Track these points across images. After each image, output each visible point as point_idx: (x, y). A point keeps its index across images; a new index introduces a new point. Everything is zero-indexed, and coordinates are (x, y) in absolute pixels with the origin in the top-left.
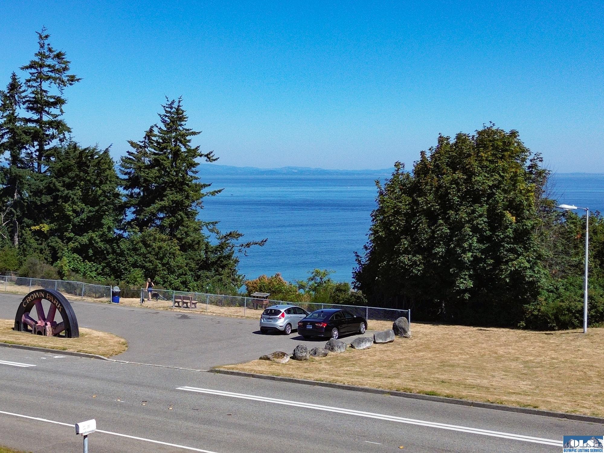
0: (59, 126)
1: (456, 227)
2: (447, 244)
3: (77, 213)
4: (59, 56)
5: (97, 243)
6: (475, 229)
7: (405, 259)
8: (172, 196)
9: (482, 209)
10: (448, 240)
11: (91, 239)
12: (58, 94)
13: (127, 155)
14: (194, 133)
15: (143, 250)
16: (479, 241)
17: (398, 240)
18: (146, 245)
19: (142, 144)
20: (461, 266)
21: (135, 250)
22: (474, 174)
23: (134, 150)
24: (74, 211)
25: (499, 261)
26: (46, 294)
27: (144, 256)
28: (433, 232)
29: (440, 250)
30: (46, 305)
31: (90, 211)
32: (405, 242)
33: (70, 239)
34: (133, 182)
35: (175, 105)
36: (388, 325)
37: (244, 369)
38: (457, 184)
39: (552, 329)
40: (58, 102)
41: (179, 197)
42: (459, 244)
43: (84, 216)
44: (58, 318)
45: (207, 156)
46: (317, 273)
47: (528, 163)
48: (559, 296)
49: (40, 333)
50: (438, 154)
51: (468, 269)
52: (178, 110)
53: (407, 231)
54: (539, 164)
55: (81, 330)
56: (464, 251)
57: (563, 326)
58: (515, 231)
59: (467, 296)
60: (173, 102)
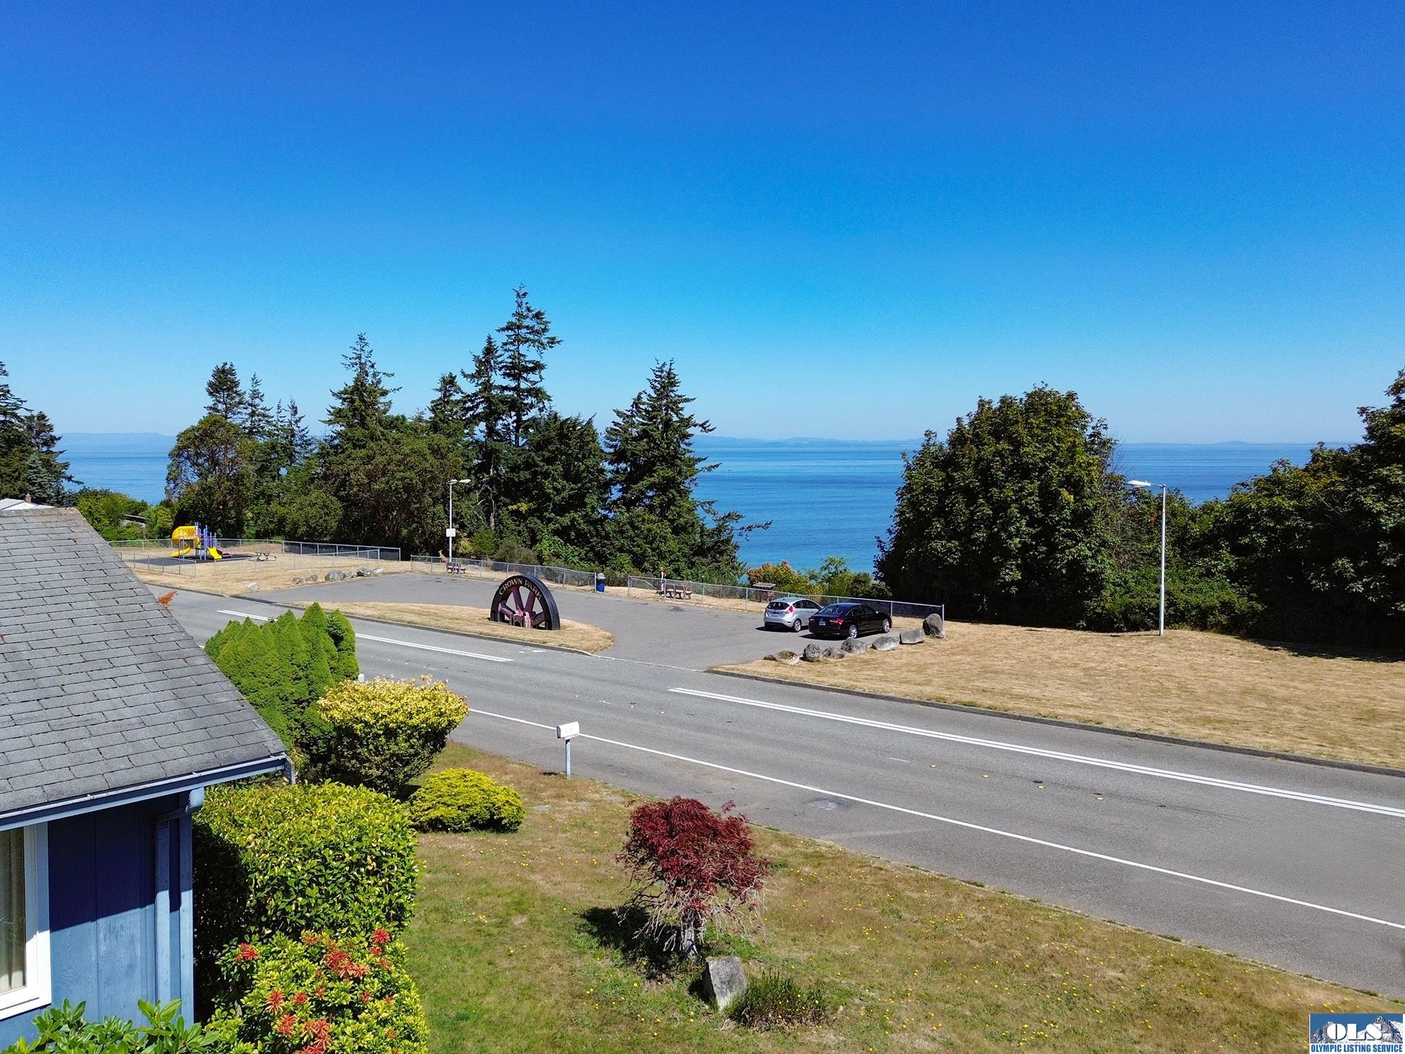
0: (538, 393)
1: (1001, 507)
2: (989, 528)
3: (558, 491)
4: (538, 316)
5: (580, 524)
6: (1024, 510)
7: (937, 545)
8: (662, 472)
9: (1032, 486)
10: (989, 522)
11: (573, 520)
12: (537, 359)
13: (612, 426)
14: (687, 400)
15: (631, 533)
16: (1028, 525)
17: (929, 523)
18: (634, 528)
19: (629, 413)
20: (1007, 554)
21: (622, 532)
22: (1022, 444)
23: (620, 420)
24: (555, 489)
25: (1053, 548)
26: (524, 581)
27: (631, 539)
28: (972, 513)
29: (981, 535)
30: (525, 593)
31: (572, 489)
32: (938, 525)
33: (550, 520)
34: (619, 456)
35: (666, 368)
36: (918, 623)
37: (746, 671)
38: (1002, 456)
39: (1120, 630)
40: (538, 367)
41: (670, 473)
42: (1004, 527)
43: (565, 494)
44: (538, 608)
45: (702, 425)
46: (832, 561)
47: (1089, 431)
48: (1128, 591)
49: (517, 624)
50: (976, 421)
51: (1015, 558)
52: (669, 374)
53: (940, 512)
54: (1103, 432)
55: (563, 621)
56: (1010, 537)
57: (1134, 627)
58: (1074, 512)
59: (1014, 590)
60: (664, 365)
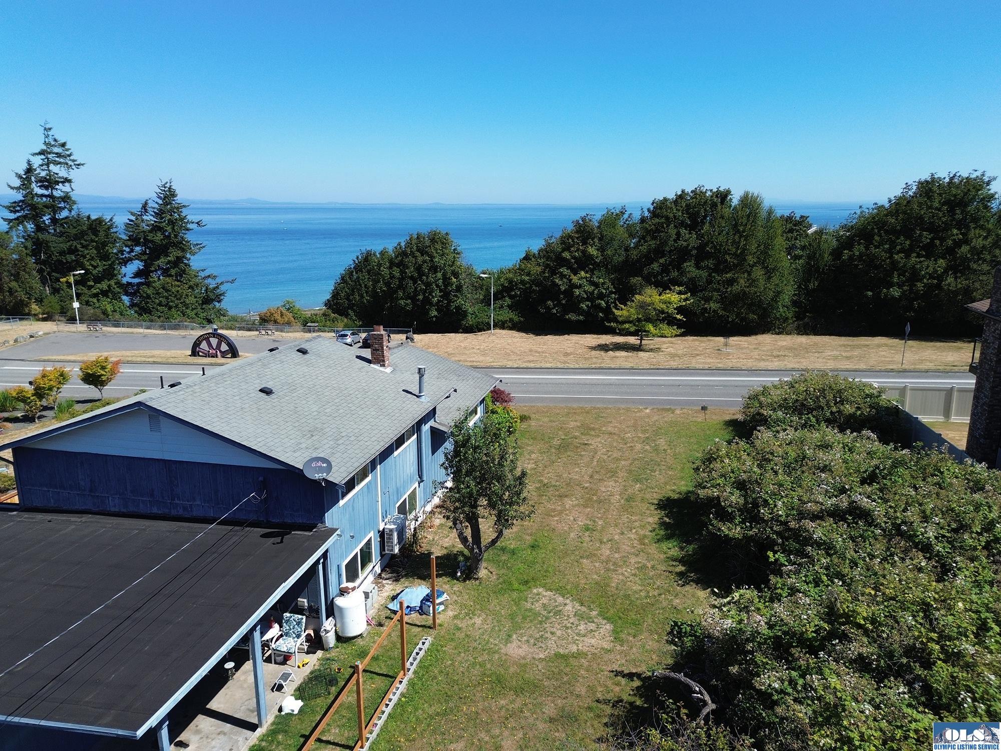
1: (428, 284)
2: (424, 294)
6: (437, 286)
7: (402, 302)
9: (439, 275)
10: (424, 292)
16: (440, 292)
17: (396, 292)
20: (431, 304)
22: (434, 258)
25: (450, 301)
26: (215, 334)
28: (416, 288)
29: (421, 297)
30: (214, 341)
32: (401, 294)
38: (426, 262)
39: (475, 332)
42: (430, 294)
44: (224, 347)
48: (477, 316)
49: (213, 357)
51: (434, 306)
53: (400, 287)
56: (433, 297)
57: (480, 330)
58: (456, 286)
59: (434, 319)
